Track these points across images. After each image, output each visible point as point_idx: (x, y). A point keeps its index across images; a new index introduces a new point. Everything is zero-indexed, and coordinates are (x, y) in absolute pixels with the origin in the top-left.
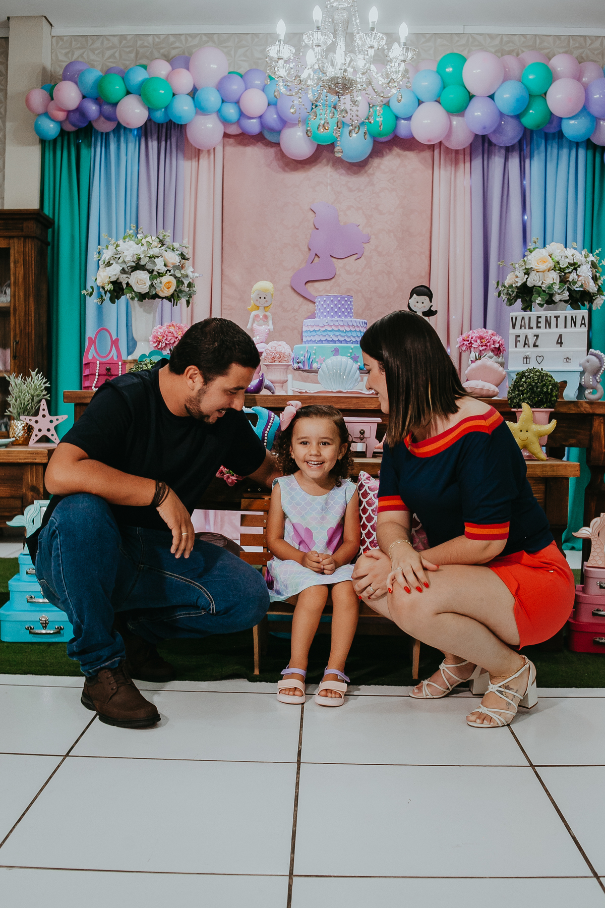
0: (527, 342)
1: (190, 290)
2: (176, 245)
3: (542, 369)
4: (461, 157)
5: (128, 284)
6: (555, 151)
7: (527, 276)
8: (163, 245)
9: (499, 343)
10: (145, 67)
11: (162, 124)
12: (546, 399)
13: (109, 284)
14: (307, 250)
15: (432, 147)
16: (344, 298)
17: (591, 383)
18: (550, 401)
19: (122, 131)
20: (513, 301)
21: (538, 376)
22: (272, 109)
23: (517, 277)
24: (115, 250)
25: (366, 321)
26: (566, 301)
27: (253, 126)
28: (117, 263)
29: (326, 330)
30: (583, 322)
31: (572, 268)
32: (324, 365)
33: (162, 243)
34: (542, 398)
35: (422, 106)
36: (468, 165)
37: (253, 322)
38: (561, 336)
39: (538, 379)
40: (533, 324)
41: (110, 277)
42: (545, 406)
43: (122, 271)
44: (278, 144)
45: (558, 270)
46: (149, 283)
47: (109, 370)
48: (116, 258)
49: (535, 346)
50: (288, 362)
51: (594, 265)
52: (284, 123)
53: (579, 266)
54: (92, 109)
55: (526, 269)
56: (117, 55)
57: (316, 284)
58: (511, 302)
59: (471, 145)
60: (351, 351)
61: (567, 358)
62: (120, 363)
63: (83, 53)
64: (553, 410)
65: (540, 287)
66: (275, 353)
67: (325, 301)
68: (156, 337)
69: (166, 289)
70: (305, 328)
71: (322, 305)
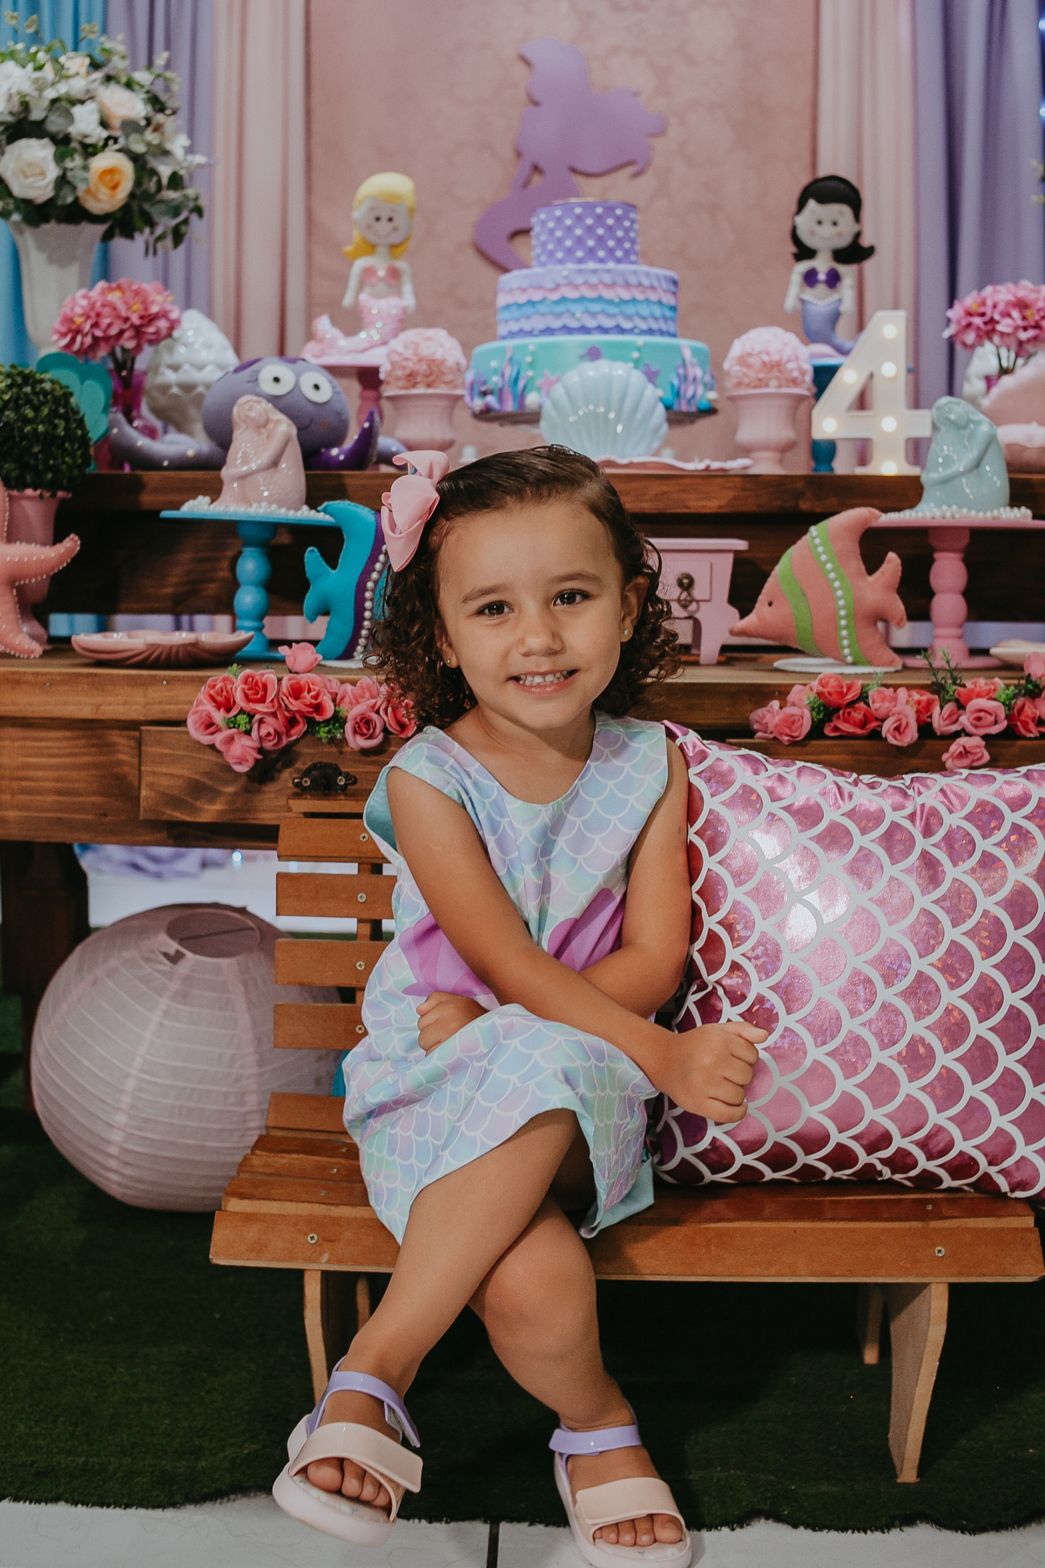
2: (142, 77)
8: (100, 71)
25: (675, 275)
29: (563, 300)
32: (558, 390)
33: (95, 66)
37: (360, 288)
46: (53, 172)
50: (455, 387)
60: (635, 355)
66: (415, 358)
67: (559, 220)
68: (68, 320)
69: (104, 193)
70: (502, 300)
71: (552, 231)
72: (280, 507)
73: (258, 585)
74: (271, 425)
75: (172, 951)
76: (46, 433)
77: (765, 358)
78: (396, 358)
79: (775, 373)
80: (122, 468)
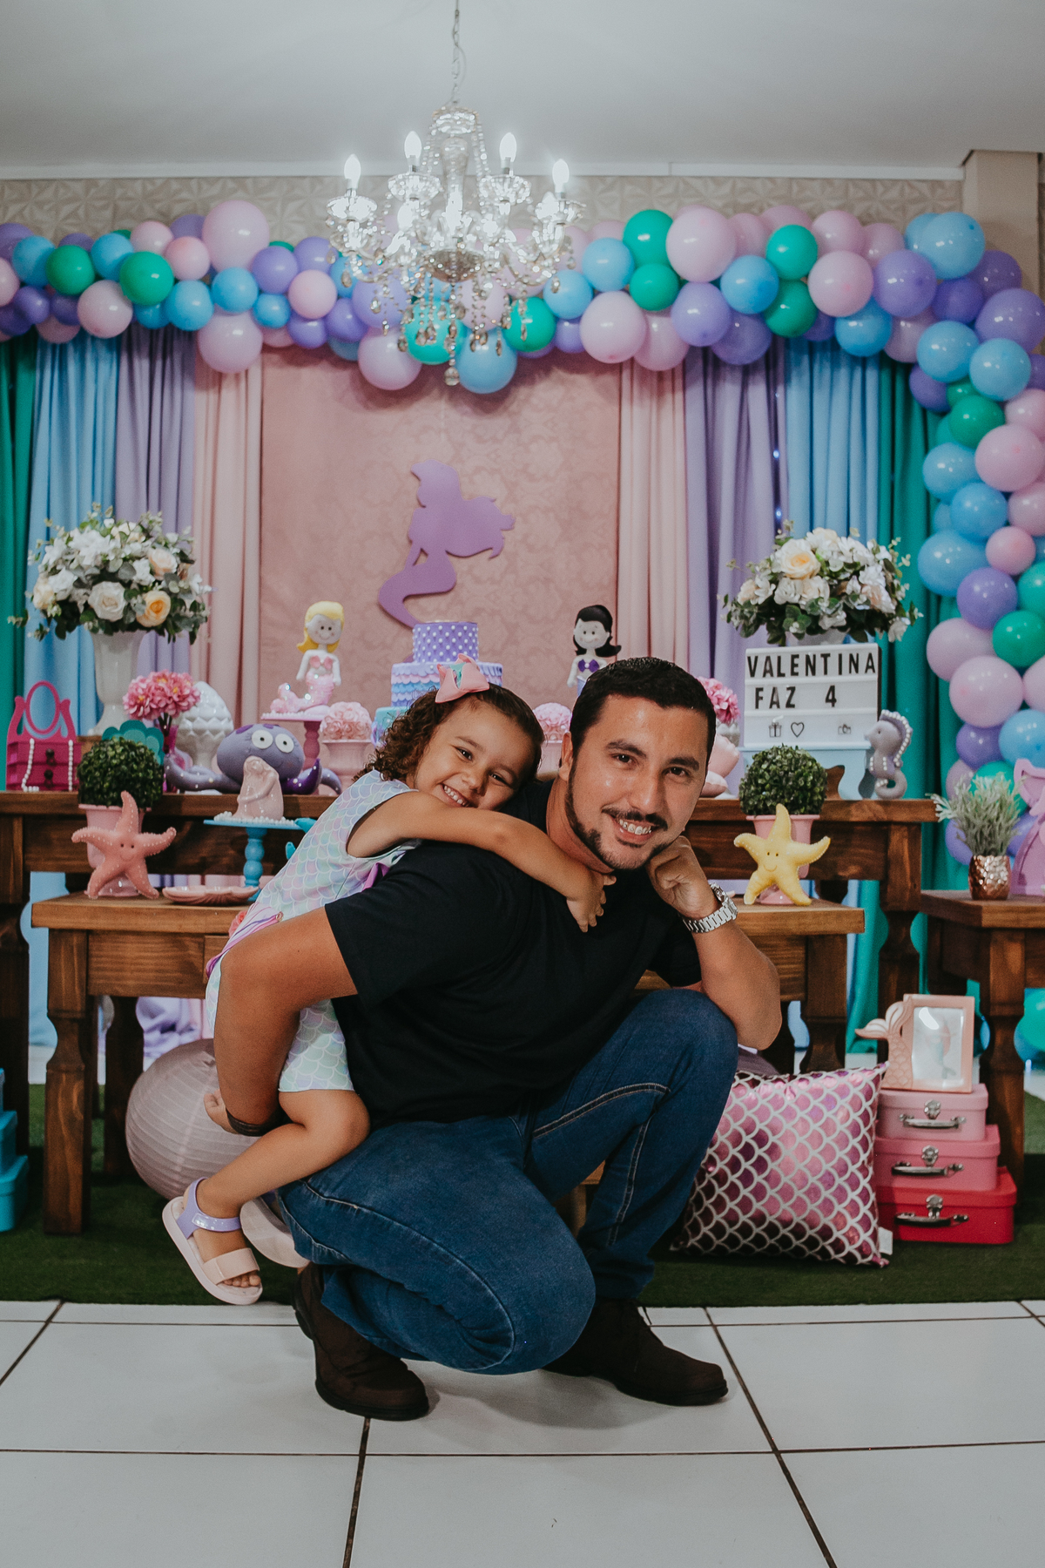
0: (775, 700)
1: (195, 615)
2: (172, 537)
3: (797, 747)
4: (668, 384)
5: (87, 605)
6: (827, 372)
7: (774, 586)
8: (148, 537)
9: (727, 701)
10: (127, 234)
11: (158, 331)
12: (804, 799)
13: (54, 605)
14: (406, 542)
15: (617, 368)
16: (462, 627)
17: (885, 769)
18: (811, 802)
19: (89, 342)
20: (753, 628)
21: (789, 760)
22: (344, 304)
23: (758, 587)
24: (65, 547)
25: (500, 666)
26: (841, 629)
27: (312, 333)
28: (68, 568)
30: (870, 664)
31: (851, 571)
33: (147, 533)
34: (796, 798)
35: (599, 298)
36: (679, 396)
37: (308, 669)
38: (832, 689)
39: (790, 765)
40: (786, 668)
41: (56, 594)
42: (802, 810)
43: (76, 584)
44: (353, 364)
45: (828, 575)
46: (122, 604)
47: (50, 755)
48: (67, 560)
49: (789, 705)
50: (365, 738)
51: (888, 566)
52: (366, 328)
53: (863, 568)
54: (37, 304)
55: (772, 574)
56: (81, 212)
57: (423, 602)
58: (748, 630)
59: (684, 362)
61: (845, 726)
62: (71, 743)
63: (23, 209)
64: (817, 817)
65: (797, 605)
66: (342, 722)
67: (429, 633)
68: (134, 697)
69: (153, 614)
70: (394, 680)
71: (424, 639)
72: (270, 818)
73: (257, 860)
74: (265, 773)
75: (209, 1061)
76: (143, 777)
77: (548, 723)
78: (330, 721)
79: (554, 732)
80: (176, 791)
